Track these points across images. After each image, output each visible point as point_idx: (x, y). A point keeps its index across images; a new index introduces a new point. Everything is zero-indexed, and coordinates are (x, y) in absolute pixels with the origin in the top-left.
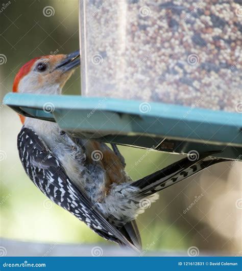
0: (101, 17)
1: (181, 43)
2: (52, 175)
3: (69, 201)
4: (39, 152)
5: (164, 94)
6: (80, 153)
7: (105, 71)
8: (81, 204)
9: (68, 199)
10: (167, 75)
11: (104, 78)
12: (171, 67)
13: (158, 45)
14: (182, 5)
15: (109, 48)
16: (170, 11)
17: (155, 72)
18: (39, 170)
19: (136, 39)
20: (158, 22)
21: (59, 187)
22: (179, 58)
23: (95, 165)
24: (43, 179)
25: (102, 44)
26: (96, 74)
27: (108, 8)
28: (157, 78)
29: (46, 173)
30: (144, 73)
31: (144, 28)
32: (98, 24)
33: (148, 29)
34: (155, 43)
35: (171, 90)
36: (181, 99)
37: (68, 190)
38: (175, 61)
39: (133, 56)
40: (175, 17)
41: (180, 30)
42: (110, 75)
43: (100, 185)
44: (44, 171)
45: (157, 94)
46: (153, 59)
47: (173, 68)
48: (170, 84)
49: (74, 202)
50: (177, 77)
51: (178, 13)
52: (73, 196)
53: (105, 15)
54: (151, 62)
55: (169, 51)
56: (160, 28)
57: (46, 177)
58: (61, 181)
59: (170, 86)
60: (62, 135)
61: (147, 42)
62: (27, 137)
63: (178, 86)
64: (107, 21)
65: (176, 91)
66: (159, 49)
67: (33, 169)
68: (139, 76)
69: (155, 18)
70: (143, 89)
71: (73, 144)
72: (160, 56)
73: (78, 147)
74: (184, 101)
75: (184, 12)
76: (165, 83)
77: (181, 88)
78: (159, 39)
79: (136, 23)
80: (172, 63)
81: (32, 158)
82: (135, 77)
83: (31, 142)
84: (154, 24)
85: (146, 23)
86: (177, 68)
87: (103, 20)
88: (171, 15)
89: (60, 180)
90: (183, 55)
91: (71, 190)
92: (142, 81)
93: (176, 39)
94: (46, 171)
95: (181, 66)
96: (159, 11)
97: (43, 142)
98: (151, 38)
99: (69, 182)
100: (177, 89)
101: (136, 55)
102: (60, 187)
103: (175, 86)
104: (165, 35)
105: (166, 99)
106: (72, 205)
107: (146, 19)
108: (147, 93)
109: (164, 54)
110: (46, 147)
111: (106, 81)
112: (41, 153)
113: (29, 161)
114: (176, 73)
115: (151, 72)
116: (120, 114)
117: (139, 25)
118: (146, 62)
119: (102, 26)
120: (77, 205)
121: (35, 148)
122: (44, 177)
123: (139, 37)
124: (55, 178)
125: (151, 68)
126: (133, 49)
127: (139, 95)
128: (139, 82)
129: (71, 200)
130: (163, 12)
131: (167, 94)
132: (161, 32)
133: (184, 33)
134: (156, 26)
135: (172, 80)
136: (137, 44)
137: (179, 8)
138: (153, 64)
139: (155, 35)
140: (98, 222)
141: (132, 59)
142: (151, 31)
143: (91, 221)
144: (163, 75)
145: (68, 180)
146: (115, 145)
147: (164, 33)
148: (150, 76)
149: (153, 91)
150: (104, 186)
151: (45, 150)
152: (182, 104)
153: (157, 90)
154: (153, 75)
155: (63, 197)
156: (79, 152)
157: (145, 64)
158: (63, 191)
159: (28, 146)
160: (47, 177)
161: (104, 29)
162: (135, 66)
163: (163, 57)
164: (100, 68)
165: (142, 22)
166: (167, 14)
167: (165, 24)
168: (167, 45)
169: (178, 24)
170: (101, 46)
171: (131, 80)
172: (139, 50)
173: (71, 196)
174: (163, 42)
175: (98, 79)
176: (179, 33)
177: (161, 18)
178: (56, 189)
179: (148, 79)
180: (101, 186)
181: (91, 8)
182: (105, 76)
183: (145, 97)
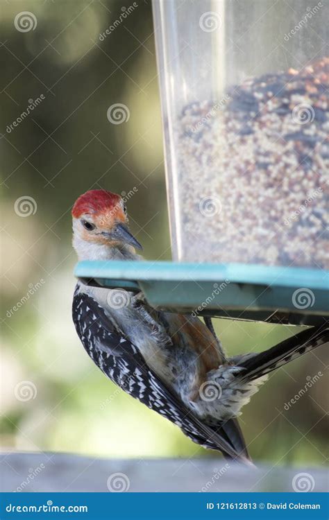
0: (201, 154)
1: (317, 185)
2: (127, 364)
3: (151, 398)
4: (107, 332)
5: (297, 254)
6: (162, 335)
7: (210, 226)
8: (169, 405)
9: (150, 396)
10: (300, 229)
11: (208, 235)
12: (304, 217)
13: (285, 188)
14: (316, 135)
15: (214, 194)
16: (300, 143)
17: (282, 224)
18: (108, 356)
19: (253, 182)
20: (284, 159)
21: (137, 380)
22: (314, 205)
23: (184, 349)
24: (113, 368)
25: (204, 190)
26: (197, 229)
27: (212, 142)
28: (285, 233)
29: (117, 361)
30: (266, 226)
31: (264, 167)
32: (197, 163)
33: (271, 168)
34: (281, 186)
35: (307, 248)
36: (321, 260)
37: (150, 385)
38: (310, 210)
39: (250, 204)
40: (307, 152)
41: (315, 168)
42: (218, 230)
43: (191, 377)
44: (114, 358)
45: (286, 254)
46: (279, 208)
47: (308, 219)
48: (304, 239)
49: (158, 401)
50: (314, 230)
51: (311, 145)
52: (158, 394)
53: (207, 152)
54: (277, 211)
55: (300, 196)
56: (287, 166)
57: (117, 365)
58: (140, 374)
59: (304, 243)
60: (135, 307)
61: (270, 186)
62: (88, 309)
63: (316, 242)
64: (210, 160)
65: (313, 250)
66: (286, 194)
67: (99, 352)
68: (261, 231)
69: (280, 153)
70: (267, 247)
71: (153, 322)
72: (288, 203)
73: (159, 327)
74: (324, 262)
75: (319, 144)
76: (297, 239)
77: (319, 245)
78: (286, 180)
79: (253, 161)
80: (306, 212)
81: (97, 339)
82: (254, 233)
83: (95, 318)
84: (278, 161)
85: (267, 160)
86: (312, 218)
87: (204, 158)
88: (301, 148)
89: (138, 372)
90: (319, 200)
91: (155, 385)
92: (264, 237)
93: (310, 179)
94: (117, 358)
95: (318, 216)
96: (284, 144)
97: (112, 319)
98: (275, 179)
99: (151, 375)
100: (314, 246)
101: (254, 202)
102: (139, 381)
103: (311, 242)
104: (294, 176)
105: (298, 260)
106: (155, 404)
107: (267, 154)
108: (272, 253)
109: (294, 201)
110: (117, 326)
111: (213, 239)
112: (109, 334)
113: (93, 342)
114: (311, 224)
115: (277, 225)
116: (241, 285)
117: (257, 163)
118: (269, 212)
119: (205, 166)
120: (162, 405)
121: (100, 326)
122: (115, 366)
123: (258, 179)
124: (132, 368)
125: (276, 219)
126: (250, 194)
127: (261, 255)
128: (261, 238)
129: (155, 398)
130: (290, 145)
131: (300, 254)
132: (288, 171)
133: (321, 172)
134: (281, 165)
135: (307, 235)
136: (256, 189)
137: (313, 139)
138: (279, 215)
139: (280, 176)
140: (193, 427)
141: (249, 209)
142: (274, 170)
143: (183, 425)
144: (294, 228)
145: (149, 372)
146: (210, 318)
147: (293, 172)
148: (275, 230)
149: (280, 250)
150: (197, 377)
151: (115, 331)
152: (322, 267)
153: (286, 249)
154: (281, 229)
155: (143, 393)
156: (161, 333)
157: (267, 215)
158: (143, 387)
159: (90, 323)
160: (119, 365)
161: (206, 170)
162: (254, 218)
163: (292, 205)
164: (204, 221)
165: (262, 159)
166: (296, 148)
167: (293, 161)
168: (297, 188)
169: (311, 160)
170: (203, 192)
171: (248, 237)
172: (259, 196)
173: (154, 393)
174: (291, 185)
175: (201, 236)
176: (314, 172)
177: (287, 153)
178: (132, 382)
179: (273, 234)
180: (193, 379)
181: (187, 142)
182: (211, 231)
183: (269, 259)
